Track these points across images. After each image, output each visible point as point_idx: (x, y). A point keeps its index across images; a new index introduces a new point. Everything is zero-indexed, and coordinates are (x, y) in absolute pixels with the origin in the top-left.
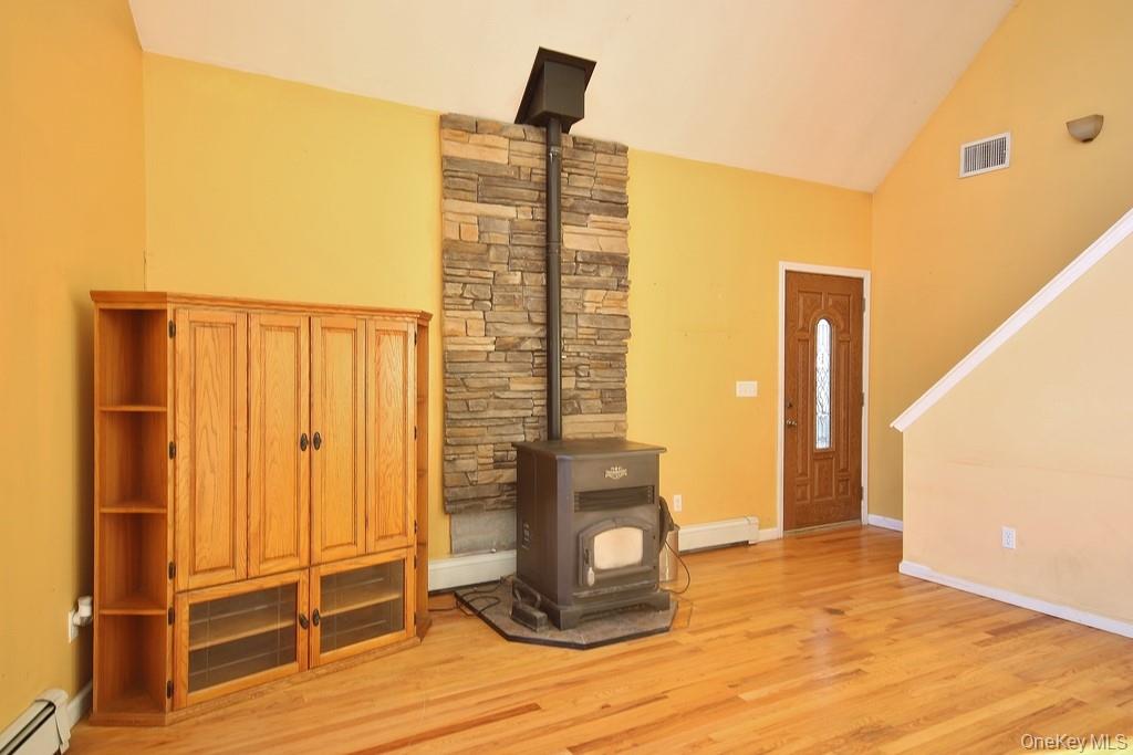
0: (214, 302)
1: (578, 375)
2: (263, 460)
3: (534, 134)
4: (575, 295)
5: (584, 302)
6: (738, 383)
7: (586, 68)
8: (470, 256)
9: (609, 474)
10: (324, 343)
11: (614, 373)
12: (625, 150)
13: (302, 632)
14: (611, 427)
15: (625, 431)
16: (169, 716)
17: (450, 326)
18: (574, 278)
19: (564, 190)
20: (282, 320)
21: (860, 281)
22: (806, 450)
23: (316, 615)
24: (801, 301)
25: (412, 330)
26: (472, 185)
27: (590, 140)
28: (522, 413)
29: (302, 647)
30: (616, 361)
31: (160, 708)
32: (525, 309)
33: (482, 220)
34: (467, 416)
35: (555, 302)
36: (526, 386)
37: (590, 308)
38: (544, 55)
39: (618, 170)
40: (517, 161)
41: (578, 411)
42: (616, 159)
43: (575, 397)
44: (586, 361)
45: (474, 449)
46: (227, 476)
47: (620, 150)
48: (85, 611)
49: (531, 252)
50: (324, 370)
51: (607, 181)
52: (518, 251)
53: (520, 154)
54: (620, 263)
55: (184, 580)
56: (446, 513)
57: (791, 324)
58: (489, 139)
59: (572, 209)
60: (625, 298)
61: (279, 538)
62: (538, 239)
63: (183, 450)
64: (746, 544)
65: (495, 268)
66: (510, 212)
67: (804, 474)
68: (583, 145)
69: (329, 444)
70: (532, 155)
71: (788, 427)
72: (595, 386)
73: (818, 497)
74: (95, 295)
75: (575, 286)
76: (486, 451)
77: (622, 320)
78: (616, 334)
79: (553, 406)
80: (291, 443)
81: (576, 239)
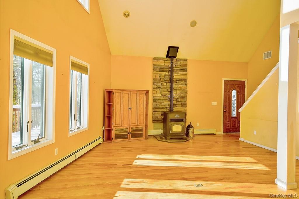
0: (118, 90)
1: (177, 100)
2: (124, 111)
3: (169, 59)
4: (177, 86)
5: (178, 88)
6: (212, 103)
7: (177, 48)
8: (157, 81)
9: (176, 116)
10: (132, 95)
11: (184, 100)
12: (187, 60)
13: (128, 135)
14: (183, 110)
15: (186, 111)
16: (112, 142)
17: (154, 92)
18: (176, 83)
19: (174, 68)
20: (127, 92)
21: (245, 81)
22: (229, 116)
23: (130, 133)
24: (228, 86)
25: (145, 93)
26: (158, 69)
27: (180, 59)
28: (166, 107)
29: (128, 137)
30: (184, 98)
31: (111, 141)
32: (167, 89)
33: (160, 75)
34: (157, 107)
35: (172, 88)
36: (167, 102)
37: (179, 89)
38: (169, 47)
39: (185, 64)
40: (166, 64)
41: (177, 107)
42: (185, 62)
43: (176, 104)
44: (178, 98)
45: (157, 112)
46: (119, 112)
47: (186, 60)
48: (104, 128)
49: (168, 79)
50: (132, 99)
51: (183, 66)
52: (166, 79)
53: (166, 63)
54: (185, 80)
55: (114, 125)
56: (153, 122)
57: (225, 91)
58: (161, 61)
59: (176, 71)
60: (187, 87)
61: (126, 121)
62: (169, 77)
63: (114, 109)
64: (213, 134)
65: (162, 82)
66: (165, 73)
67: (229, 121)
68: (178, 60)
69: (132, 109)
70: (169, 63)
71: (224, 112)
72: (180, 102)
73: (232, 127)
74: (106, 89)
75: (176, 85)
76: (160, 113)
77: (186, 91)
78: (185, 93)
79: (172, 105)
80: (127, 109)
81: (176, 77)
